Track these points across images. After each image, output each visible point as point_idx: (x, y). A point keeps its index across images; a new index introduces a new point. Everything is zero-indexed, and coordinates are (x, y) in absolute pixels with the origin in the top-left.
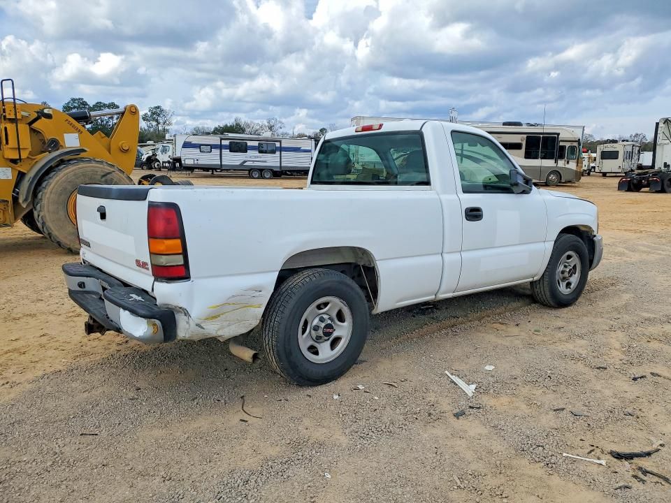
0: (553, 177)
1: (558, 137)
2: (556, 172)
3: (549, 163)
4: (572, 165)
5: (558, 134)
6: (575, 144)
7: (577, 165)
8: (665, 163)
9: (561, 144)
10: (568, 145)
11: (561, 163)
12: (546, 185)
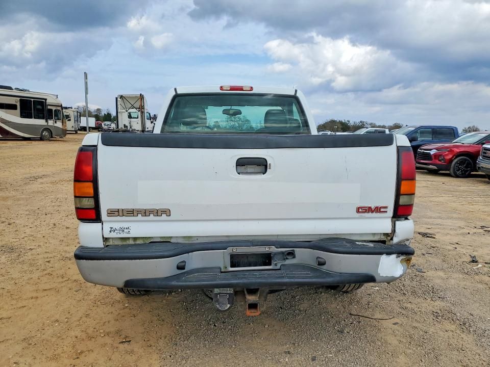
0: (45, 133)
1: (46, 102)
2: (47, 129)
3: (42, 122)
4: (59, 124)
5: (46, 100)
6: (59, 108)
7: (63, 125)
8: (125, 125)
9: (49, 107)
10: (54, 108)
11: (51, 122)
12: (42, 139)
